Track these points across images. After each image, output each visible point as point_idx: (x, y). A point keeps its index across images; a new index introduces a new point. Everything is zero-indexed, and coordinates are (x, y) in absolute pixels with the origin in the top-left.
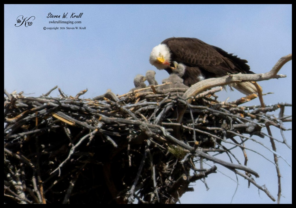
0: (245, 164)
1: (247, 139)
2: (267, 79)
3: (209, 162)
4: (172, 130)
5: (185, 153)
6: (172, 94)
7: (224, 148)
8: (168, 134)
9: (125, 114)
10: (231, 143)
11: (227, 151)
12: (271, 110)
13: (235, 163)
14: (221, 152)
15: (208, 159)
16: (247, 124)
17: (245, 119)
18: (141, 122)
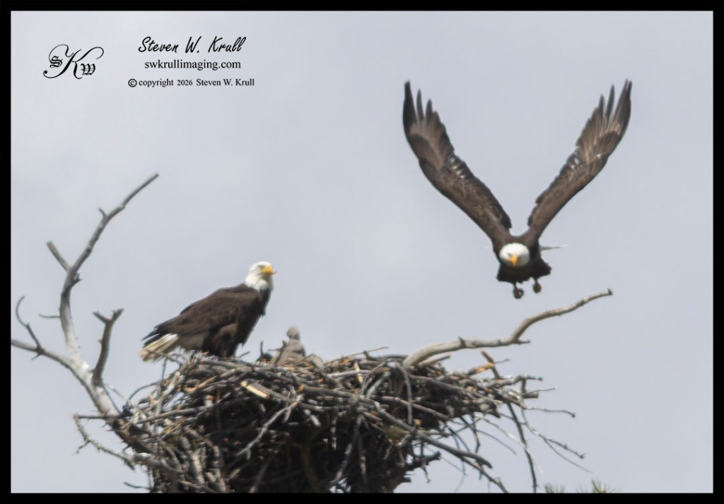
0: (477, 451)
1: (479, 419)
2: (507, 344)
3: (431, 447)
4: (387, 406)
5: (403, 435)
6: (389, 360)
7: (451, 430)
8: (383, 411)
9: (331, 384)
10: (459, 424)
11: (453, 433)
12: (510, 384)
13: (463, 449)
14: (446, 436)
15: (431, 442)
16: (480, 401)
17: (477, 394)
18: (349, 394)
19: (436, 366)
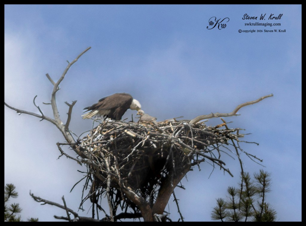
0: (219, 158)
1: (220, 145)
2: (231, 115)
3: (201, 156)
4: (183, 140)
5: (190, 152)
6: (184, 122)
7: (208, 150)
8: (182, 142)
9: (161, 131)
10: (212, 147)
11: (210, 151)
12: (232, 132)
13: (213, 157)
14: (207, 152)
15: (200, 155)
16: (220, 138)
17: (219, 136)
18: (168, 135)
19: (202, 124)
